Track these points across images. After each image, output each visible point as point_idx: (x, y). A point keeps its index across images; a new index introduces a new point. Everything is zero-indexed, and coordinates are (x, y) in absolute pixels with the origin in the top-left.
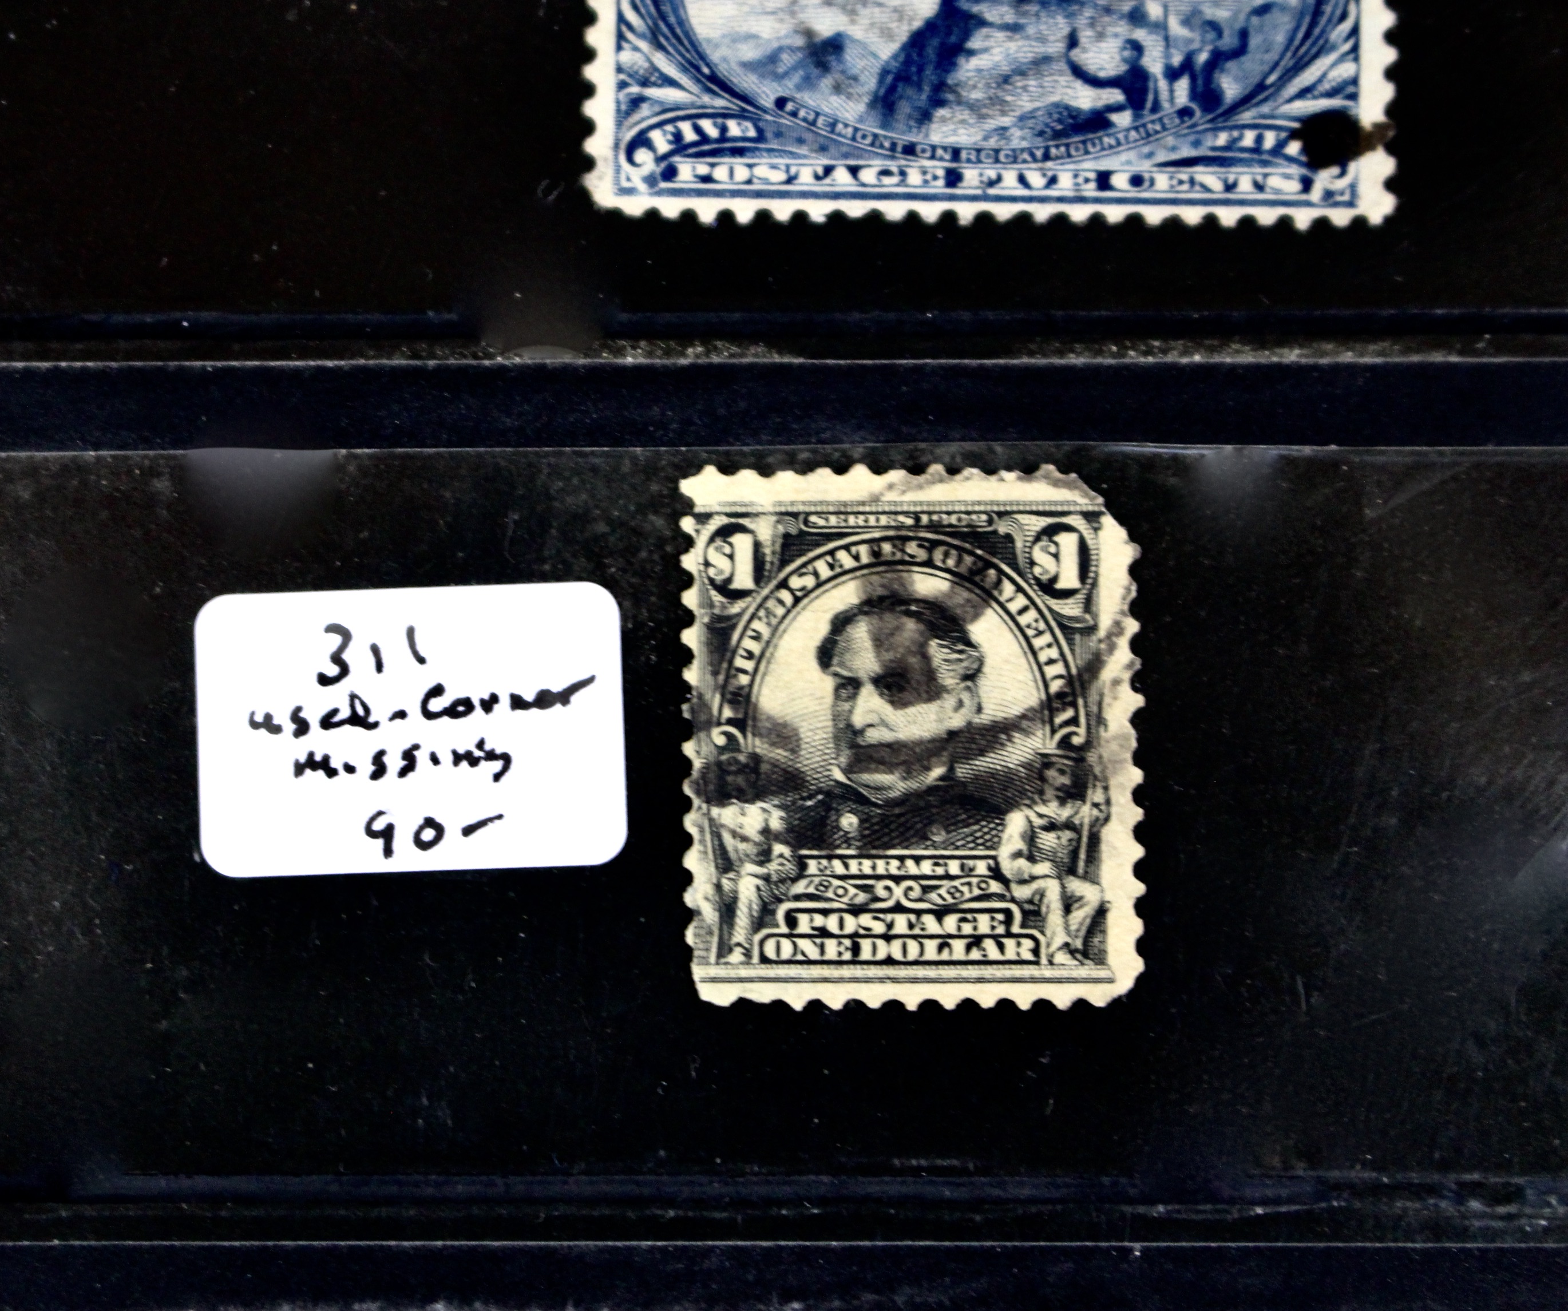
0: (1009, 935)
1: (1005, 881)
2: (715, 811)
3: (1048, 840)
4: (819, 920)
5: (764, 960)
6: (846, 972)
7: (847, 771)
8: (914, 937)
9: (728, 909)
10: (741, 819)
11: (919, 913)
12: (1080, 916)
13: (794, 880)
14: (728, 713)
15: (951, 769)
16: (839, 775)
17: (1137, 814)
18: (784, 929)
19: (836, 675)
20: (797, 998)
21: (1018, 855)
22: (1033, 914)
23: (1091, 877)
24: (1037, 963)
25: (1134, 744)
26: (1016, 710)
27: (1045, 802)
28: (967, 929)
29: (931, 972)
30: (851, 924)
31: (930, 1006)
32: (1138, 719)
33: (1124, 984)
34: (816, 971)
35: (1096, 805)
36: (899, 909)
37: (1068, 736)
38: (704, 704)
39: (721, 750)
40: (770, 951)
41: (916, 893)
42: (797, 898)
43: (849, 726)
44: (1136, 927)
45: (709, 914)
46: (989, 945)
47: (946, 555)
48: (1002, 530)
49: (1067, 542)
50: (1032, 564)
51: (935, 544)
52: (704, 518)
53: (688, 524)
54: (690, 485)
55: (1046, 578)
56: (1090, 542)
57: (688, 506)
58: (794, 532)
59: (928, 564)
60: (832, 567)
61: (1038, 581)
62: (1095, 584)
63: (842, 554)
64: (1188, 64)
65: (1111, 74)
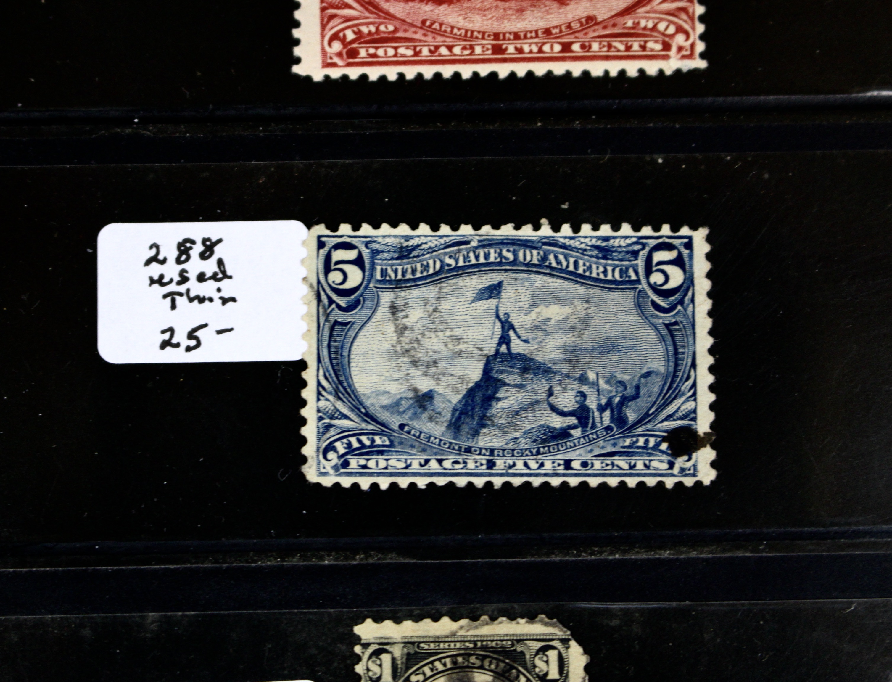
47: (491, 663)
48: (519, 648)
49: (553, 655)
50: (535, 666)
51: (484, 657)
52: (366, 646)
53: (358, 649)
54: (358, 630)
55: (541, 673)
56: (564, 655)
57: (357, 640)
58: (412, 652)
59: (482, 667)
60: (432, 670)
61: (538, 675)
62: (567, 677)
63: (437, 664)
64: (609, 404)
65: (571, 409)
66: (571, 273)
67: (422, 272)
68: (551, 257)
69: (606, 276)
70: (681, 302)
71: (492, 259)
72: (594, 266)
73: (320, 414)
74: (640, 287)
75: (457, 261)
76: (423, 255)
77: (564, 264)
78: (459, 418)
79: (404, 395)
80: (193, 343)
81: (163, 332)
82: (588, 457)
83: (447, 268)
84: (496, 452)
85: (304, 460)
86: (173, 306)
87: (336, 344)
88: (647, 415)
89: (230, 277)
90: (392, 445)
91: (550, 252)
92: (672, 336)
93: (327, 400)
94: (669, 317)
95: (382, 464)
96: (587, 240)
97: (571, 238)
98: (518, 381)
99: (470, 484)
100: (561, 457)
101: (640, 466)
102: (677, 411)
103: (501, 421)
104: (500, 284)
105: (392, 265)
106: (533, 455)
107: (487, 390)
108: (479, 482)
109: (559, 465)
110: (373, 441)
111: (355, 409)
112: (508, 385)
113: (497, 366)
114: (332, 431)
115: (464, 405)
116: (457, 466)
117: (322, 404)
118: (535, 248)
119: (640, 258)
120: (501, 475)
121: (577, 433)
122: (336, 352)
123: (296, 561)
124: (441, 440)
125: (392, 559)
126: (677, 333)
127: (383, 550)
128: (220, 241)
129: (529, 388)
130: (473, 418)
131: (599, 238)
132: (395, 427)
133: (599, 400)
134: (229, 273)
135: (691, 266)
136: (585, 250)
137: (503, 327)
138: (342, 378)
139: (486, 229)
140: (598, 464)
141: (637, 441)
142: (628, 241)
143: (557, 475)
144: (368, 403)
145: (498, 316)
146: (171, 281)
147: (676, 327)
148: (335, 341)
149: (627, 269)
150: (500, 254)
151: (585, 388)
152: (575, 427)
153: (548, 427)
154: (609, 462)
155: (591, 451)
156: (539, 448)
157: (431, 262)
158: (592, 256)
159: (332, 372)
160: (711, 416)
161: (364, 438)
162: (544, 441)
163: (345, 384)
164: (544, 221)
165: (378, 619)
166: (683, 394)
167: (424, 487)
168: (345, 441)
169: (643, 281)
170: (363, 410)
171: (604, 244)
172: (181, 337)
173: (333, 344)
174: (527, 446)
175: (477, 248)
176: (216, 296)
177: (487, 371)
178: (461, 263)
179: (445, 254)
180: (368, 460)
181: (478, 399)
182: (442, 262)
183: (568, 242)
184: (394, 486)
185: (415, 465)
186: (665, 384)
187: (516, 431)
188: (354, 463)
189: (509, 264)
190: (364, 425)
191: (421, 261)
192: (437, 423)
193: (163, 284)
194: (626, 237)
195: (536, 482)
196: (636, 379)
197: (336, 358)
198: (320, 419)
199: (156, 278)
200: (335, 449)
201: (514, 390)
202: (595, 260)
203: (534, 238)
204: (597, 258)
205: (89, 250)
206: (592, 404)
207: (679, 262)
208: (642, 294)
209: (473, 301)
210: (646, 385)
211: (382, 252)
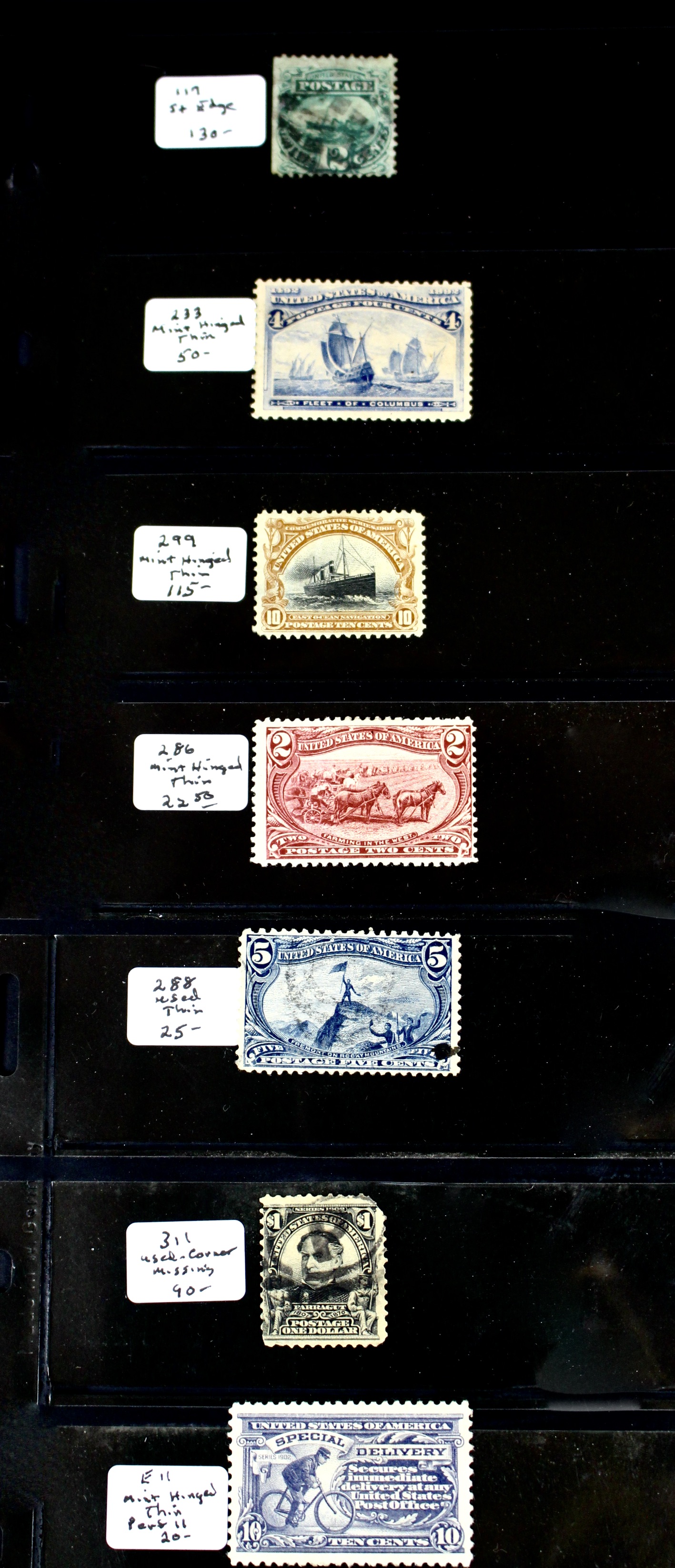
0: (350, 1326)
1: (349, 1312)
2: (269, 1292)
3: (361, 1300)
4: (298, 1322)
5: (282, 1334)
6: (305, 1337)
7: (306, 1280)
8: (324, 1327)
9: (272, 1320)
10: (276, 1294)
11: (325, 1320)
12: (370, 1321)
13: (291, 1311)
14: (273, 1264)
15: (334, 1280)
16: (304, 1282)
17: (386, 1292)
18: (288, 1325)
19: (302, 1253)
20: (291, 1345)
21: (353, 1304)
22: (357, 1320)
23: (373, 1310)
24: (358, 1334)
25: (385, 1272)
26: (353, 1263)
27: (360, 1289)
28: (339, 1325)
29: (329, 1337)
30: (306, 1323)
31: (328, 1347)
32: (386, 1265)
33: (382, 1340)
34: (297, 1337)
35: (375, 1290)
36: (320, 1319)
37: (367, 1270)
38: (266, 1262)
39: (271, 1274)
40: (284, 1331)
41: (325, 1315)
42: (292, 1316)
43: (306, 1267)
44: (386, 1324)
45: (267, 1321)
46: (345, 1329)
47: (333, 1219)
48: (348, 1212)
49: (367, 1215)
50: (357, 1221)
51: (330, 1216)
52: (266, 1209)
53: (261, 1211)
54: (262, 1200)
55: (360, 1226)
56: (373, 1215)
57: (261, 1206)
58: (291, 1213)
59: (328, 1221)
60: (301, 1223)
61: (358, 1226)
62: (374, 1227)
63: (304, 1219)
64: (403, 1030)
65: (382, 1033)
66: (385, 958)
67: (303, 956)
68: (374, 949)
69: (403, 960)
70: (444, 975)
71: (342, 949)
72: (397, 954)
73: (246, 1033)
74: (422, 966)
75: (322, 951)
76: (304, 946)
77: (381, 952)
78: (321, 1037)
79: (292, 1023)
80: (179, 1034)
81: (163, 1028)
82: (391, 1059)
83: (317, 954)
84: (341, 1056)
85: (237, 1058)
86: (169, 1014)
87: (256, 994)
88: (424, 1036)
89: (200, 999)
90: (284, 1050)
91: (373, 946)
92: (439, 994)
93: (250, 1025)
94: (437, 983)
95: (279, 1060)
96: (394, 940)
97: (385, 939)
98: (354, 1017)
99: (326, 1073)
100: (376, 1059)
101: (419, 1064)
102: (440, 1035)
103: (344, 1038)
104: (346, 963)
105: (287, 952)
106: (361, 1057)
107: (337, 1021)
108: (331, 1072)
109: (375, 1063)
110: (274, 1048)
111: (265, 1030)
112: (349, 1019)
113: (343, 1008)
114: (252, 1042)
115: (325, 1029)
116: (319, 1062)
117: (247, 1027)
118: (366, 944)
119: (422, 950)
120: (344, 1068)
121: (385, 1046)
122: (256, 999)
123: (231, 1155)
124: (311, 1048)
125: (284, 1155)
126: (441, 992)
127: (279, 1150)
128: (194, 978)
129: (360, 1020)
130: (329, 1036)
131: (400, 939)
132: (287, 1040)
133: (398, 1028)
134: (199, 997)
135: (450, 956)
136: (393, 945)
137: (347, 987)
138: (259, 1013)
139: (339, 933)
140: (396, 1063)
141: (418, 1051)
142: (417, 941)
143: (374, 1068)
144: (272, 1027)
145: (344, 981)
146: (168, 1000)
147: (441, 989)
148: (255, 993)
149: (415, 956)
150: (346, 947)
151: (390, 1022)
152: (384, 1043)
153: (369, 1042)
154: (402, 1062)
155: (393, 1056)
156: (364, 1054)
157: (308, 950)
158: (396, 949)
159: (253, 1010)
160: (459, 1038)
161: (269, 1046)
162: (367, 1050)
163: (260, 1017)
164: (371, 929)
165: (273, 1195)
166: (444, 1026)
167: (301, 1074)
168: (259, 1047)
169: (424, 963)
170: (269, 1031)
171: (403, 942)
172: (172, 1031)
173: (254, 994)
174: (358, 1053)
175: (333, 943)
176: (192, 1009)
177: (337, 1011)
178: (325, 951)
179: (316, 946)
180: (271, 1058)
181: (332, 1027)
182: (314, 950)
183: (383, 941)
184: (285, 1073)
185: (297, 1062)
186: (434, 1020)
187: (352, 1044)
188: (264, 1059)
189: (351, 952)
190: (270, 1039)
191: (303, 950)
192: (309, 1039)
193: (163, 1002)
194: (415, 939)
195: (362, 1072)
196: (419, 1017)
197: (256, 1002)
198: (246, 1035)
199: (159, 998)
200: (253, 1052)
201: (352, 1022)
202: (398, 951)
203: (365, 938)
204: (399, 949)
205: (123, 982)
206: (394, 1030)
207: (444, 953)
208: (423, 970)
209: (331, 973)
210: (423, 1021)
211: (282, 944)
